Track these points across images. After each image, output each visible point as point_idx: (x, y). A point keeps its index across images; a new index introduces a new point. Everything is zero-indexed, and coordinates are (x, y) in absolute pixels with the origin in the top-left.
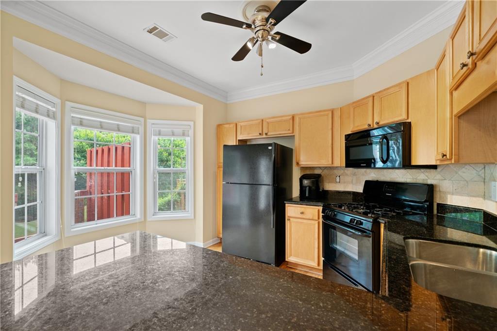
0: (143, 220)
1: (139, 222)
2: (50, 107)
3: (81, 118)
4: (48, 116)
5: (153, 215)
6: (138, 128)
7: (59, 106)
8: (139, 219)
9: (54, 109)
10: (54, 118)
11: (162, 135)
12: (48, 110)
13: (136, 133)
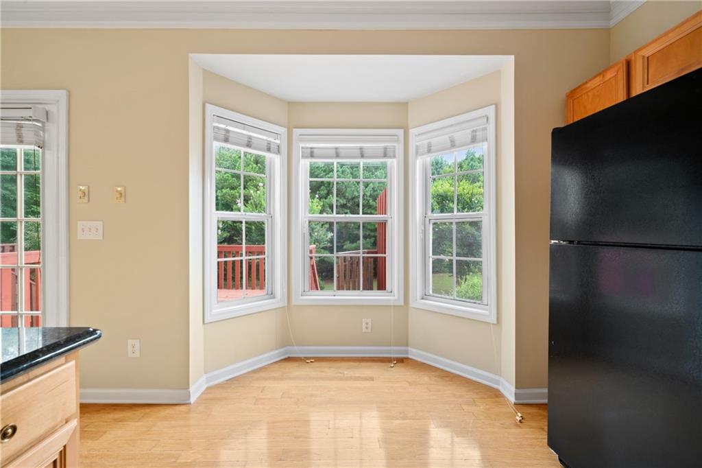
0: (402, 303)
1: (394, 306)
2: (272, 140)
3: (311, 148)
4: (269, 150)
5: (423, 299)
6: (394, 147)
7: (285, 137)
8: (395, 300)
9: (278, 142)
10: (279, 152)
11: (434, 152)
12: (269, 143)
13: (390, 157)
